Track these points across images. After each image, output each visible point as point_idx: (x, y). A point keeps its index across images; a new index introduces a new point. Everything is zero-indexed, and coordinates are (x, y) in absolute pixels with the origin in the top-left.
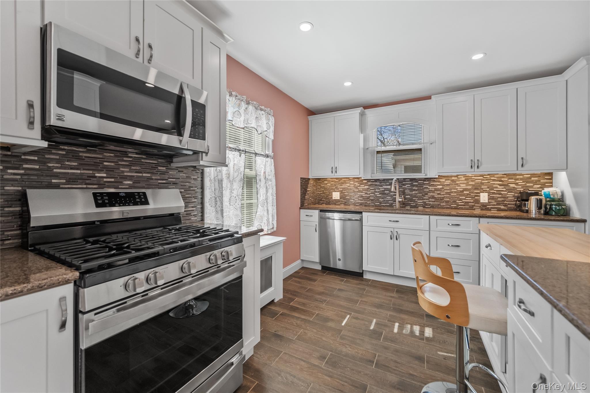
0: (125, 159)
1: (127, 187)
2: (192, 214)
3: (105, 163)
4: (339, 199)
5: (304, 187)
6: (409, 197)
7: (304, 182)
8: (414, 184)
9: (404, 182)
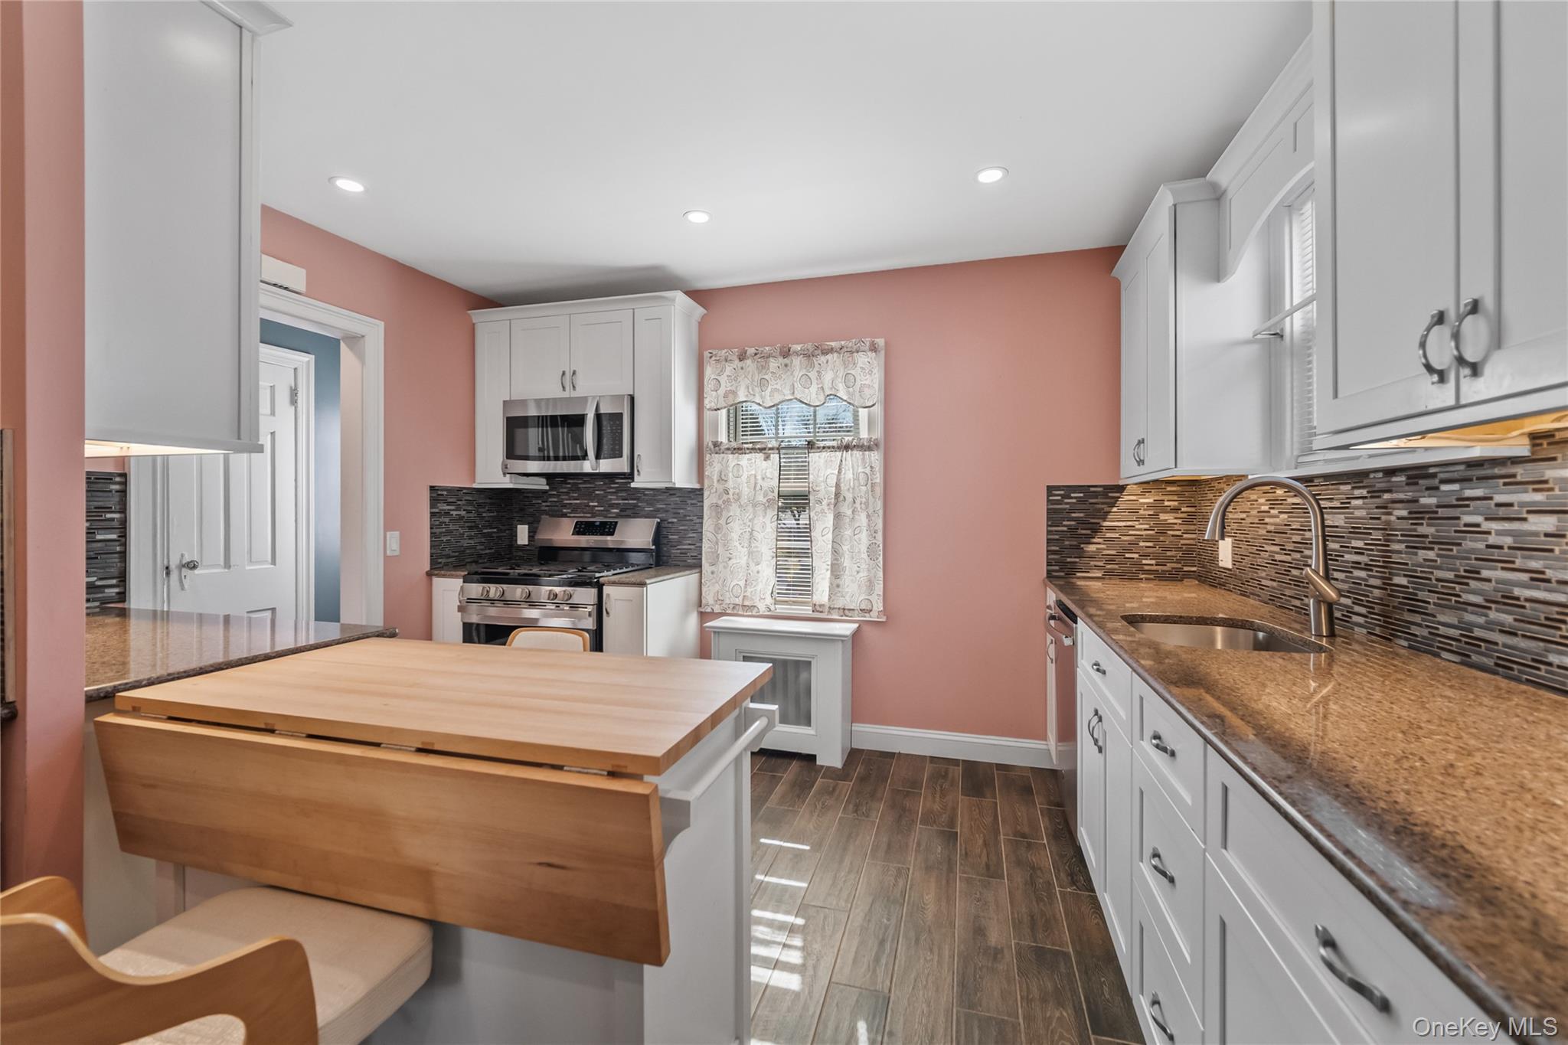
0: (612, 486)
1: (614, 515)
2: (688, 554)
3: (597, 492)
4: (1230, 566)
5: (1073, 515)
6: (1404, 581)
7: (1074, 501)
8: (1423, 501)
9: (1389, 491)
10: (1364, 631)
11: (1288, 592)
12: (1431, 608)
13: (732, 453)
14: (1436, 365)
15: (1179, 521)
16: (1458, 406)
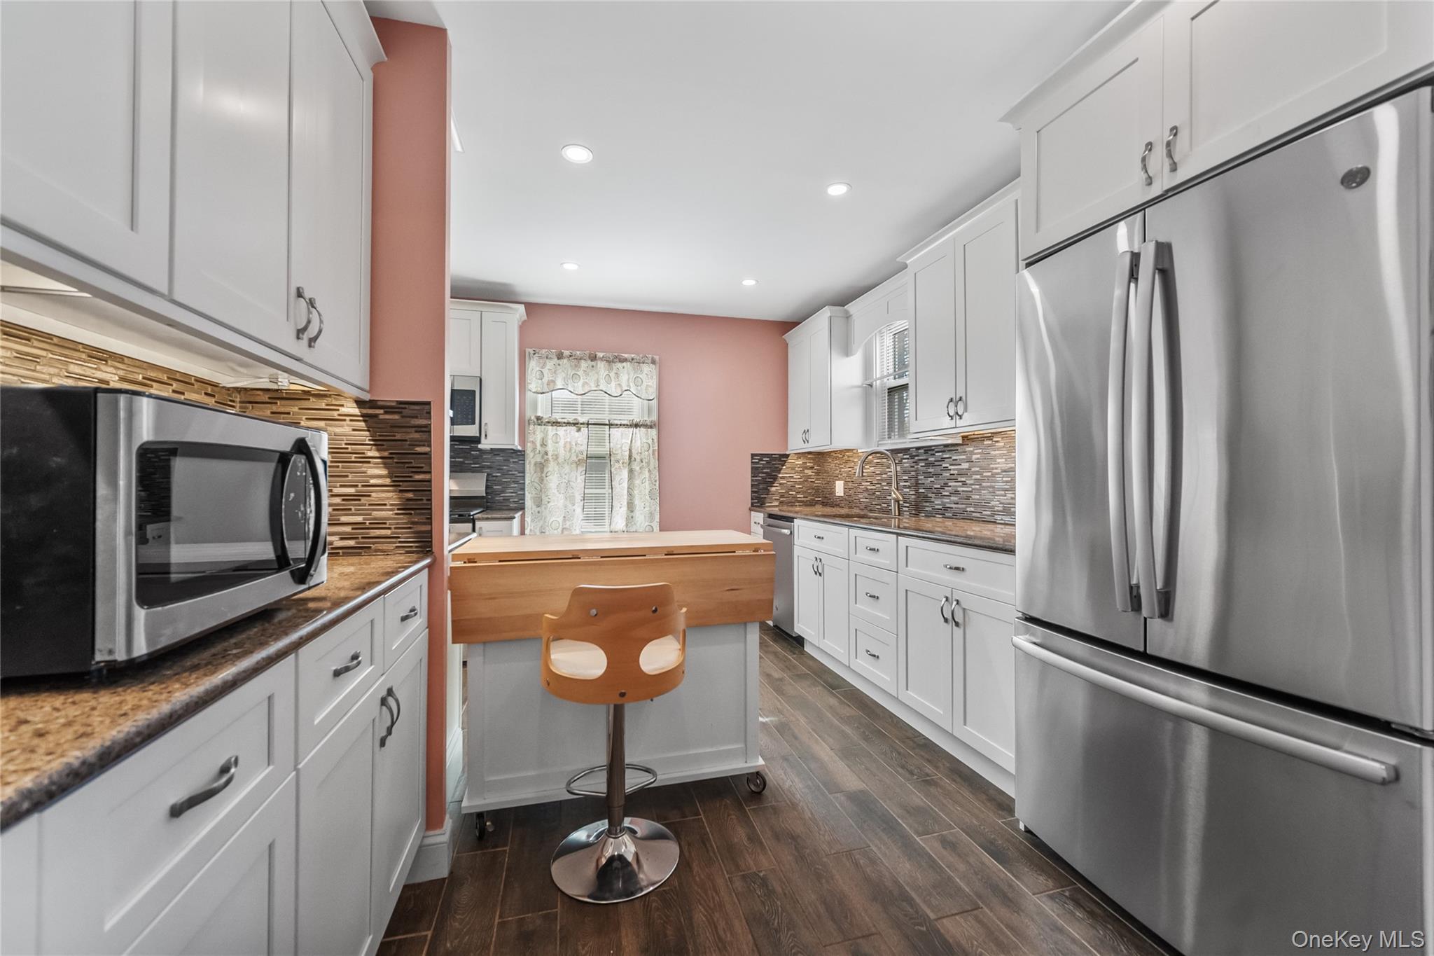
2: (512, 500)
4: (842, 495)
5: (765, 471)
6: (923, 491)
7: (764, 462)
8: (930, 459)
9: (917, 456)
10: (908, 513)
11: (874, 503)
12: (933, 499)
13: (552, 426)
14: (951, 414)
15: (813, 474)
16: (956, 427)
